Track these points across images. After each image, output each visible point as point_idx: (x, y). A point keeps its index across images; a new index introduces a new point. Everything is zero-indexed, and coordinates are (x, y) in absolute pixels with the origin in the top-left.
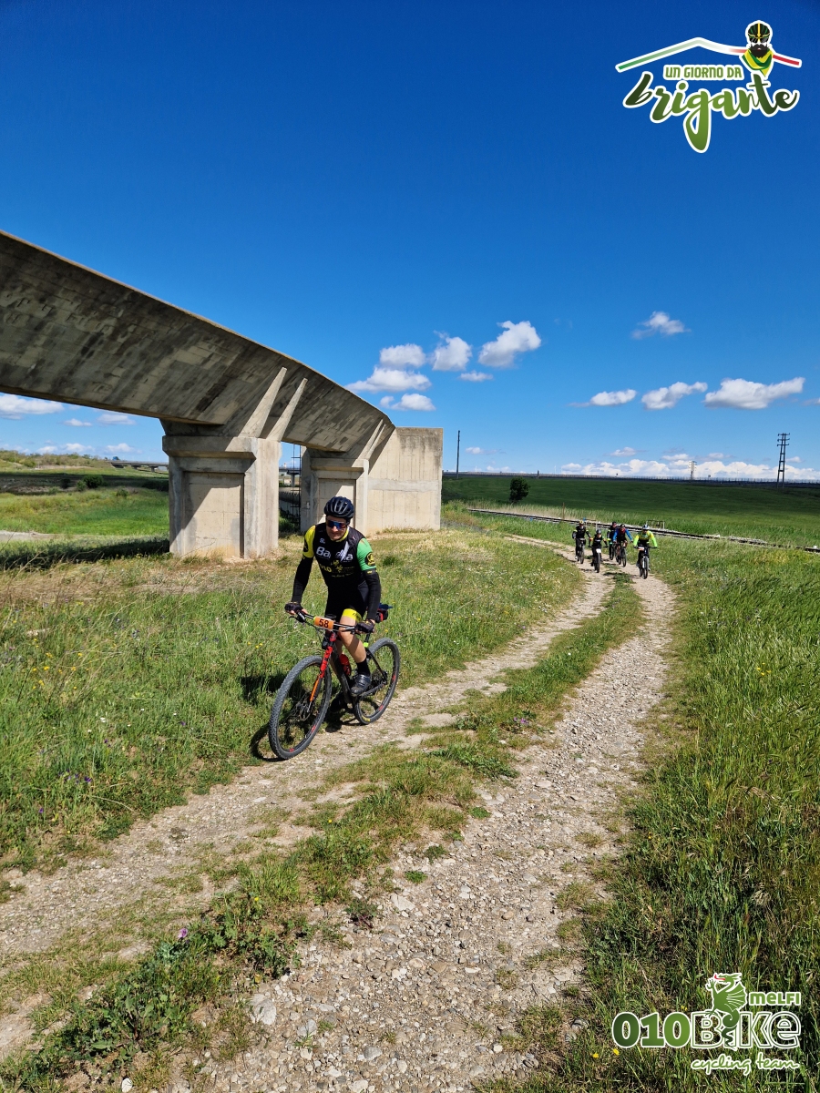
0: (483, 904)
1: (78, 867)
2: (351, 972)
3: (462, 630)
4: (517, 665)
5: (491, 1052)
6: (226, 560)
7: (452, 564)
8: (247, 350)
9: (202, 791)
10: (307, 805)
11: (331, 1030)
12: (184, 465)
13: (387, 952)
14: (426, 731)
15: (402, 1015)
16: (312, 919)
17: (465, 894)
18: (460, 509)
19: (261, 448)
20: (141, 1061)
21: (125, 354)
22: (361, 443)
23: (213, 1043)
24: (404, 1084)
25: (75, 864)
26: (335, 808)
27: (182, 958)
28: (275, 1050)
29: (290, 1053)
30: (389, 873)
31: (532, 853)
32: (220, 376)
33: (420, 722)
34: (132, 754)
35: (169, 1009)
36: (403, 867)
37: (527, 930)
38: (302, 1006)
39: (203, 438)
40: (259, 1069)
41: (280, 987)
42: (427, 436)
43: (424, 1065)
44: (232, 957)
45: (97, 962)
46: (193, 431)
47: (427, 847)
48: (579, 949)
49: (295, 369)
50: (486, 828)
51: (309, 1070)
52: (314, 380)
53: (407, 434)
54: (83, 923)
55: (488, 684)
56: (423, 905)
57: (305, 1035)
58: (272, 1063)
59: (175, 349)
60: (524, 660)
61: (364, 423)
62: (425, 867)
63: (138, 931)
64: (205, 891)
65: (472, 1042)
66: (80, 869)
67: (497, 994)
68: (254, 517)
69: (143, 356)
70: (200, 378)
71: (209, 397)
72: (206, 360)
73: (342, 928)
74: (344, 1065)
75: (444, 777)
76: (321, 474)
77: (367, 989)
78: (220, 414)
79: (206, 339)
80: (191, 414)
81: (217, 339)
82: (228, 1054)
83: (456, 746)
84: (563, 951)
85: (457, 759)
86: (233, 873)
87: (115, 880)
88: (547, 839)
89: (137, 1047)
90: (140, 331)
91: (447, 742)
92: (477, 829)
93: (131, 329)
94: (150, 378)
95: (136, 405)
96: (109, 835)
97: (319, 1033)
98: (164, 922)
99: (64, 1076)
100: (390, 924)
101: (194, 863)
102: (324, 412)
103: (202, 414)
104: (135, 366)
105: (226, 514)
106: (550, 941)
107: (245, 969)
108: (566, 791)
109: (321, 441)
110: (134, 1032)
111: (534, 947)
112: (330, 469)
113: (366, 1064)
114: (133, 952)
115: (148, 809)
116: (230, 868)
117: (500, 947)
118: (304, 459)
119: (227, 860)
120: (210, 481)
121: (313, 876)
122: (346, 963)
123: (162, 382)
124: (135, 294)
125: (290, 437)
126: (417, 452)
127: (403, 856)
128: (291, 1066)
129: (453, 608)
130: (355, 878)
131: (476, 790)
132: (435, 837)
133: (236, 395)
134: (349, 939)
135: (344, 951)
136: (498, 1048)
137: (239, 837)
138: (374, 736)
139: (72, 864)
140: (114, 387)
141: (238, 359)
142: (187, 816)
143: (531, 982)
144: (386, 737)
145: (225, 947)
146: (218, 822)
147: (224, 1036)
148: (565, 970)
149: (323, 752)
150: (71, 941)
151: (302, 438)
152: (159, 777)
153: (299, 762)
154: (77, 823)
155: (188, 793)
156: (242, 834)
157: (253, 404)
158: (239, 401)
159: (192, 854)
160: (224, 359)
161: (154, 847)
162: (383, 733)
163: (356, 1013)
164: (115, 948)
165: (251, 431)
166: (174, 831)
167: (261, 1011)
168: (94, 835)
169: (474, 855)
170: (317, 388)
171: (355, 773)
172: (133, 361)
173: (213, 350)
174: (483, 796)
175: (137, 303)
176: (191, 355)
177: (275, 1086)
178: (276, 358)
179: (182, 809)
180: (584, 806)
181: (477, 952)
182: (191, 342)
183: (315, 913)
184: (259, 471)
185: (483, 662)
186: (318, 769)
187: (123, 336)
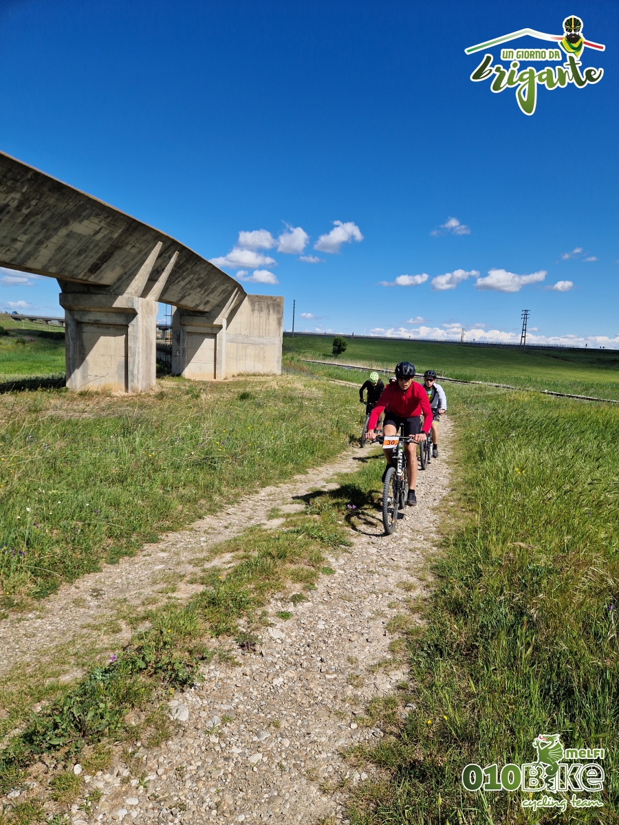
0: (335, 632)
1: (18, 618)
2: (242, 682)
3: (303, 445)
4: (345, 471)
5: (349, 729)
6: (114, 394)
7: (292, 399)
8: (130, 226)
9: (113, 561)
10: (197, 570)
11: (231, 722)
12: (77, 317)
13: (268, 668)
14: (282, 516)
15: (283, 709)
16: (211, 647)
17: (321, 625)
18: (295, 359)
19: (142, 306)
20: (88, 752)
21: (28, 223)
22: (221, 306)
23: (142, 736)
24: (288, 754)
25: (15, 617)
26: (219, 571)
27: (111, 678)
28: (190, 738)
29: (202, 739)
30: (265, 614)
31: (367, 596)
32: (108, 246)
33: (278, 510)
34: (54, 535)
35: (107, 713)
36: (274, 609)
37: (368, 647)
38: (208, 706)
39: (94, 296)
40: (179, 752)
41: (190, 694)
42: (272, 302)
43: (302, 741)
44: (151, 676)
45: (43, 685)
46: (86, 290)
47: (291, 595)
48: (405, 658)
49: (168, 243)
50: (333, 581)
51: (217, 750)
52: (184, 253)
53: (256, 300)
54: (27, 658)
55: (325, 484)
56: (291, 634)
57: (212, 726)
58: (189, 747)
59: (71, 222)
60: (349, 467)
61: (223, 290)
62: (291, 608)
63: (73, 662)
64: (123, 632)
65: (335, 723)
66: (19, 620)
67: (350, 691)
68: (137, 360)
69: (44, 226)
70: (91, 246)
71: (99, 262)
72: (97, 233)
73: (233, 652)
74: (243, 745)
75: (301, 547)
76: (189, 329)
77: (255, 693)
78: (108, 276)
79: (97, 215)
80: (84, 275)
81: (106, 215)
82: (154, 743)
83: (307, 525)
84: (394, 660)
85: (308, 534)
86: (144, 618)
87: (50, 628)
88: (377, 587)
89: (83, 742)
90: (41, 205)
91: (299, 523)
92: (326, 582)
93: (33, 203)
94: (50, 245)
95: (38, 266)
96: (41, 595)
97: (223, 724)
98: (94, 655)
99: (27, 766)
100: (269, 648)
101: (112, 613)
102: (192, 279)
103: (93, 276)
104: (37, 234)
105: (113, 357)
106: (385, 654)
107: (162, 684)
108: (388, 555)
109: (189, 302)
110: (80, 731)
111: (374, 659)
112: (195, 326)
113: (260, 742)
114: (72, 676)
115: (71, 574)
116: (142, 614)
117: (349, 660)
118: (175, 317)
119: (138, 609)
120: (99, 330)
121: (207, 617)
122: (238, 676)
123: (60, 248)
124: (37, 174)
125: (165, 298)
126: (264, 314)
127: (274, 602)
128: (204, 748)
129: (296, 430)
130: (240, 618)
131: (323, 556)
132: (297, 588)
133: (121, 261)
134: (239, 659)
135: (236, 668)
136: (354, 726)
137: (146, 593)
138: (244, 521)
139: (12, 616)
140: (19, 250)
141: (123, 232)
142: (103, 580)
143: (374, 681)
144: (253, 521)
145: (145, 669)
146: (128, 584)
147: (151, 730)
148: (397, 672)
149: (205, 532)
150: (19, 671)
151: (174, 299)
152: (78, 551)
153: (188, 540)
154: (14, 587)
155: (102, 563)
156: (148, 591)
157: (135, 270)
158: (123, 267)
159: (110, 606)
160: (112, 232)
161: (78, 603)
162: (250, 518)
163: (249, 710)
164: (56, 675)
165: (133, 292)
166: (94, 590)
167: (177, 712)
168: (28, 595)
169: (326, 599)
170: (187, 260)
171: (232, 546)
172: (36, 230)
173: (103, 224)
174: (329, 559)
175: (39, 181)
176: (84, 228)
177: (193, 762)
178: (154, 234)
179: (98, 575)
180: (401, 564)
181: (333, 664)
182: (85, 216)
183: (212, 643)
184: (140, 324)
185: (320, 469)
186: (202, 544)
187: (27, 209)
